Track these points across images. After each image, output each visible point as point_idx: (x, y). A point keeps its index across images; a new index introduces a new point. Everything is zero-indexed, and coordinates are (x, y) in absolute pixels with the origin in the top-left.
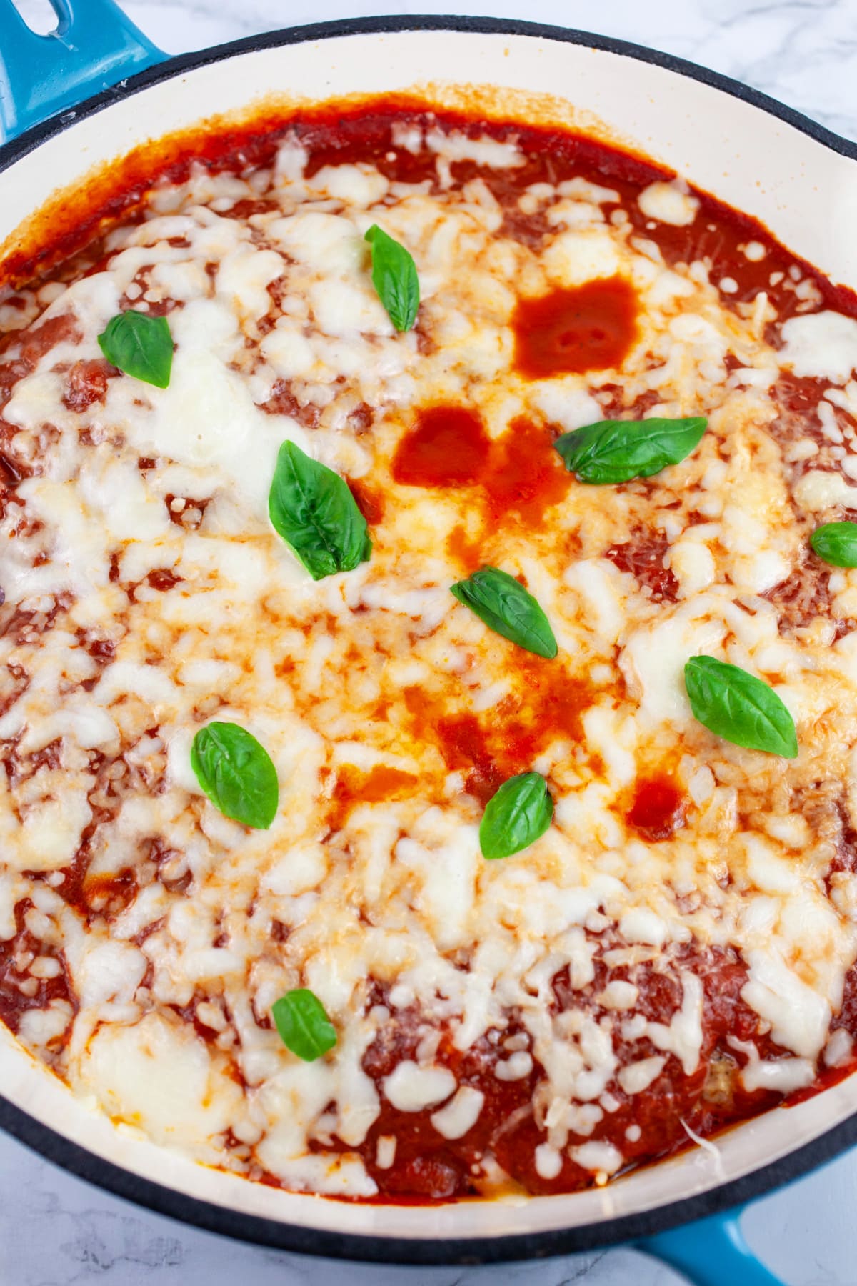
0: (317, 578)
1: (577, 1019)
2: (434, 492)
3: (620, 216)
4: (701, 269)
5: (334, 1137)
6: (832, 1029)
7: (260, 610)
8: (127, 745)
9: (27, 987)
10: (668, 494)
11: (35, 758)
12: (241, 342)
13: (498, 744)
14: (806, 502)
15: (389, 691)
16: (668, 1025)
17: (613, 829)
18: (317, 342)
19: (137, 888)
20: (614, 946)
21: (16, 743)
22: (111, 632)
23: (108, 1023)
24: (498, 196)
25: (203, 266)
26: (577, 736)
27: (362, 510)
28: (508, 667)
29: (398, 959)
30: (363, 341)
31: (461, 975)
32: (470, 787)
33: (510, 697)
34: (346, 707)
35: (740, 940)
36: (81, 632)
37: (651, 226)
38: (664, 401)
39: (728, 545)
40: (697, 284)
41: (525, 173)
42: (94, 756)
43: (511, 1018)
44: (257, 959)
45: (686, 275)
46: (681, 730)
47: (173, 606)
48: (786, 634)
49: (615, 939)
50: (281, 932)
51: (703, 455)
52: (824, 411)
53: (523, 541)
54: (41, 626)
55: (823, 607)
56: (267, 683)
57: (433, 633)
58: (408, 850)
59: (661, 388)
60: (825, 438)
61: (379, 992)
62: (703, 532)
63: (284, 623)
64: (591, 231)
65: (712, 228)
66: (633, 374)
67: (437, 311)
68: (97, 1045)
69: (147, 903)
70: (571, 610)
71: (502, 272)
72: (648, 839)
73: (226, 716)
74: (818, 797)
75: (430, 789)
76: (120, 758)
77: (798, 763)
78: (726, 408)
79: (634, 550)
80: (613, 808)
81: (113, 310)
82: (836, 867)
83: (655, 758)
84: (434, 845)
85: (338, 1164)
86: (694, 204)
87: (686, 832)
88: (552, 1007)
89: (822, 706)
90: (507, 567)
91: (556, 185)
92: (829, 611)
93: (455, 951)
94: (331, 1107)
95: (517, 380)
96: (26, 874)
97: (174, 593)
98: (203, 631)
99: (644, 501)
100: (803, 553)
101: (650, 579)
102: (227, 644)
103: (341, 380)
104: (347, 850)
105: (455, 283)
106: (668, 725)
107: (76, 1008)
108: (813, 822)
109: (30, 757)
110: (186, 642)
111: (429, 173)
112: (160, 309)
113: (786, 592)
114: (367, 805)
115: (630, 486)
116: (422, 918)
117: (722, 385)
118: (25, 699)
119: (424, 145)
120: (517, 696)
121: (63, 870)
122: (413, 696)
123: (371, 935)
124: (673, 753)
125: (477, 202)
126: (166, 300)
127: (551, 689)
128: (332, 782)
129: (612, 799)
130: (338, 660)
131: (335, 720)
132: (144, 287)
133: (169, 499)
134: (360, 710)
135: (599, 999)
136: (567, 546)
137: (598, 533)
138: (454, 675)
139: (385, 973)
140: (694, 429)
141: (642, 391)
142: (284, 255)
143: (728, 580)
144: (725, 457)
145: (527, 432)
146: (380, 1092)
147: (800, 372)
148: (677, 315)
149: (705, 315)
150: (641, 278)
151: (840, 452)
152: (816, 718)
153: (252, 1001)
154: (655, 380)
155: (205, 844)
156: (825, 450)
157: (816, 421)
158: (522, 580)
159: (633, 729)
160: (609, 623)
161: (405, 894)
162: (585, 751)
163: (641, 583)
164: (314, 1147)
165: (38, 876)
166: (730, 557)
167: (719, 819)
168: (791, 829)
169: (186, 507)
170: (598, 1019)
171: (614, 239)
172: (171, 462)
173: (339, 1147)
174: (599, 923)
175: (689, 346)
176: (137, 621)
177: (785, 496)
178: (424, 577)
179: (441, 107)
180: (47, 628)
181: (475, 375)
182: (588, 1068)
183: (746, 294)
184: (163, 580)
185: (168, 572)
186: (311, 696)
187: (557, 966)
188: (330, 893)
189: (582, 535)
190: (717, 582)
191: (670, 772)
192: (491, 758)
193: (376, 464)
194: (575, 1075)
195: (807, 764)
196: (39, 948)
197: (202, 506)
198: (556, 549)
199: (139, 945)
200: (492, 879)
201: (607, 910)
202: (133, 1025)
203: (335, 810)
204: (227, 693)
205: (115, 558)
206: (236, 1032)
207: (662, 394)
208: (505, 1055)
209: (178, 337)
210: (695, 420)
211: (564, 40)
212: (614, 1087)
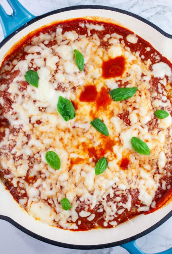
0: (66, 121)
1: (111, 203)
2: (87, 103)
3: (123, 42)
4: (138, 53)
5: (71, 221)
6: (153, 201)
7: (56, 128)
8: (34, 155)
9: (20, 195)
10: (130, 103)
11: (19, 158)
12: (51, 76)
13: (98, 153)
14: (154, 105)
15: (79, 143)
16: (125, 204)
17: (118, 168)
18: (65, 75)
19: (37, 179)
20: (117, 191)
21: (15, 155)
22: (30, 133)
23: (34, 202)
24: (99, 37)
25: (43, 59)
26: (112, 151)
27: (74, 107)
28: (100, 138)
29: (81, 193)
30: (74, 74)
31: (92, 195)
32: (93, 160)
33: (100, 144)
34: (72, 147)
35: (138, 188)
36: (25, 133)
37: (129, 44)
38: (130, 84)
39: (140, 114)
40: (137, 57)
41: (105, 32)
42: (29, 157)
43: (100, 203)
44: (58, 192)
45: (135, 55)
46: (130, 150)
47: (41, 128)
48: (149, 132)
49: (117, 189)
50: (62, 187)
51: (136, 95)
52: (159, 85)
53: (103, 113)
54: (18, 131)
55: (156, 126)
56: (58, 143)
57: (87, 132)
58: (83, 173)
59: (129, 81)
60: (159, 92)
61: (78, 198)
62: (136, 111)
63: (60, 130)
64: (117, 45)
65: (140, 44)
66: (124, 78)
67: (88, 65)
68: (32, 205)
69: (39, 181)
70: (111, 127)
71: (100, 56)
72: (124, 169)
73: (51, 149)
74: (153, 162)
75: (86, 161)
76: (33, 157)
77: (150, 156)
78: (141, 85)
79: (123, 115)
80: (118, 164)
81: (27, 70)
82: (155, 173)
83: (125, 154)
84: (87, 172)
85: (72, 224)
86: (137, 39)
87: (130, 168)
88: (107, 201)
89: (154, 146)
90: (100, 118)
91: (111, 34)
92: (157, 127)
93: (91, 191)
94: (71, 217)
95: (102, 79)
96: (19, 177)
97: (41, 125)
98: (46, 133)
99: (125, 104)
100: (153, 116)
101: (126, 121)
102: (51, 135)
103: (70, 82)
104: (72, 173)
105: (91, 58)
106: (128, 149)
107: (28, 199)
108: (152, 166)
109: (18, 157)
110: (43, 135)
111: (86, 32)
112: (36, 69)
113: (150, 123)
114: (76, 165)
115: (123, 101)
116: (85, 186)
117: (140, 80)
118: (16, 146)
119: (85, 26)
120: (102, 144)
121: (25, 177)
122: (84, 144)
123: (77, 189)
124: (128, 154)
125: (95, 39)
126: (37, 67)
127: (108, 142)
128: (70, 160)
129: (118, 162)
130: (70, 137)
131: (70, 149)
132: (32, 64)
133: (39, 108)
134: (74, 147)
135: (114, 200)
136: (111, 114)
137: (117, 112)
138: (91, 140)
139: (79, 195)
140: (135, 89)
141: (126, 82)
142: (59, 56)
143: (139, 121)
144: (140, 96)
145: (104, 90)
146: (79, 215)
147: (155, 76)
148: (133, 64)
149: (138, 64)
150: (126, 56)
151: (161, 95)
152: (153, 148)
153: (57, 199)
154: (128, 79)
155: (48, 172)
156: (158, 95)
157: (157, 88)
158: (103, 120)
159: (122, 149)
160: (118, 129)
161: (82, 181)
162: (113, 153)
163: (124, 122)
164: (68, 222)
165: (20, 177)
166: (140, 117)
167: (136, 165)
168: (148, 167)
169: (42, 109)
170: (114, 203)
171: (121, 47)
172: (39, 101)
173: (72, 222)
174: (115, 186)
175: (135, 71)
176: (35, 131)
177: (151, 104)
178: (85, 121)
179: (88, 20)
180: (19, 132)
181: (95, 78)
182: (112, 211)
183: (146, 59)
184: (39, 122)
185: (39, 121)
186: (66, 145)
187: (108, 194)
188: (70, 181)
189: (114, 111)
190: (138, 122)
191: (128, 157)
192: (97, 155)
193: (76, 98)
194: (110, 212)
195: (151, 156)
196: (21, 189)
197: (45, 108)
198: (109, 114)
199: (38, 189)
200: (97, 179)
201: (116, 184)
202: (38, 202)
203: (70, 166)
204: (51, 145)
205: (30, 118)
206: (55, 204)
207: (129, 82)
208: (99, 209)
209: (39, 76)
210: (135, 87)
211: (113, 10)
212: (116, 214)
